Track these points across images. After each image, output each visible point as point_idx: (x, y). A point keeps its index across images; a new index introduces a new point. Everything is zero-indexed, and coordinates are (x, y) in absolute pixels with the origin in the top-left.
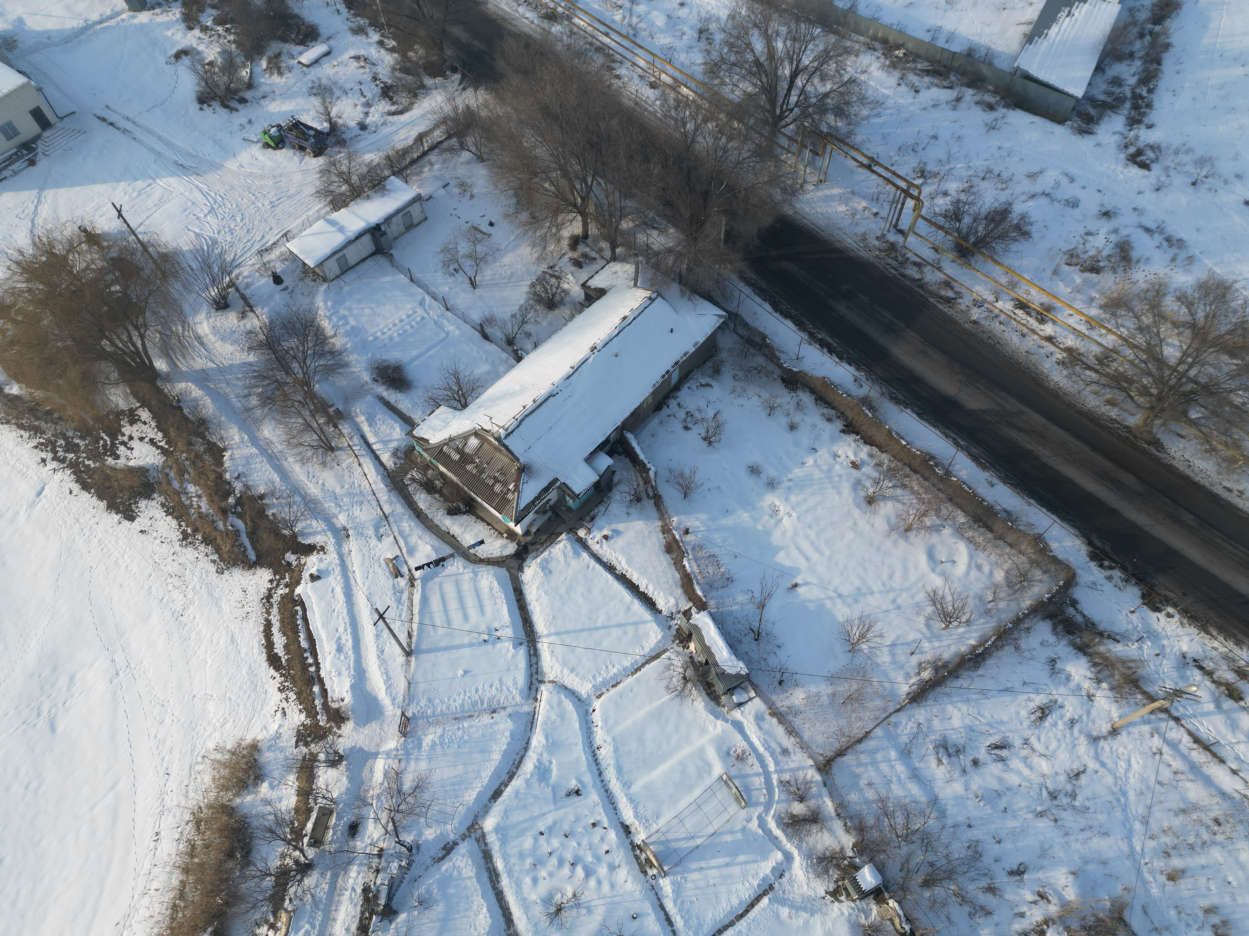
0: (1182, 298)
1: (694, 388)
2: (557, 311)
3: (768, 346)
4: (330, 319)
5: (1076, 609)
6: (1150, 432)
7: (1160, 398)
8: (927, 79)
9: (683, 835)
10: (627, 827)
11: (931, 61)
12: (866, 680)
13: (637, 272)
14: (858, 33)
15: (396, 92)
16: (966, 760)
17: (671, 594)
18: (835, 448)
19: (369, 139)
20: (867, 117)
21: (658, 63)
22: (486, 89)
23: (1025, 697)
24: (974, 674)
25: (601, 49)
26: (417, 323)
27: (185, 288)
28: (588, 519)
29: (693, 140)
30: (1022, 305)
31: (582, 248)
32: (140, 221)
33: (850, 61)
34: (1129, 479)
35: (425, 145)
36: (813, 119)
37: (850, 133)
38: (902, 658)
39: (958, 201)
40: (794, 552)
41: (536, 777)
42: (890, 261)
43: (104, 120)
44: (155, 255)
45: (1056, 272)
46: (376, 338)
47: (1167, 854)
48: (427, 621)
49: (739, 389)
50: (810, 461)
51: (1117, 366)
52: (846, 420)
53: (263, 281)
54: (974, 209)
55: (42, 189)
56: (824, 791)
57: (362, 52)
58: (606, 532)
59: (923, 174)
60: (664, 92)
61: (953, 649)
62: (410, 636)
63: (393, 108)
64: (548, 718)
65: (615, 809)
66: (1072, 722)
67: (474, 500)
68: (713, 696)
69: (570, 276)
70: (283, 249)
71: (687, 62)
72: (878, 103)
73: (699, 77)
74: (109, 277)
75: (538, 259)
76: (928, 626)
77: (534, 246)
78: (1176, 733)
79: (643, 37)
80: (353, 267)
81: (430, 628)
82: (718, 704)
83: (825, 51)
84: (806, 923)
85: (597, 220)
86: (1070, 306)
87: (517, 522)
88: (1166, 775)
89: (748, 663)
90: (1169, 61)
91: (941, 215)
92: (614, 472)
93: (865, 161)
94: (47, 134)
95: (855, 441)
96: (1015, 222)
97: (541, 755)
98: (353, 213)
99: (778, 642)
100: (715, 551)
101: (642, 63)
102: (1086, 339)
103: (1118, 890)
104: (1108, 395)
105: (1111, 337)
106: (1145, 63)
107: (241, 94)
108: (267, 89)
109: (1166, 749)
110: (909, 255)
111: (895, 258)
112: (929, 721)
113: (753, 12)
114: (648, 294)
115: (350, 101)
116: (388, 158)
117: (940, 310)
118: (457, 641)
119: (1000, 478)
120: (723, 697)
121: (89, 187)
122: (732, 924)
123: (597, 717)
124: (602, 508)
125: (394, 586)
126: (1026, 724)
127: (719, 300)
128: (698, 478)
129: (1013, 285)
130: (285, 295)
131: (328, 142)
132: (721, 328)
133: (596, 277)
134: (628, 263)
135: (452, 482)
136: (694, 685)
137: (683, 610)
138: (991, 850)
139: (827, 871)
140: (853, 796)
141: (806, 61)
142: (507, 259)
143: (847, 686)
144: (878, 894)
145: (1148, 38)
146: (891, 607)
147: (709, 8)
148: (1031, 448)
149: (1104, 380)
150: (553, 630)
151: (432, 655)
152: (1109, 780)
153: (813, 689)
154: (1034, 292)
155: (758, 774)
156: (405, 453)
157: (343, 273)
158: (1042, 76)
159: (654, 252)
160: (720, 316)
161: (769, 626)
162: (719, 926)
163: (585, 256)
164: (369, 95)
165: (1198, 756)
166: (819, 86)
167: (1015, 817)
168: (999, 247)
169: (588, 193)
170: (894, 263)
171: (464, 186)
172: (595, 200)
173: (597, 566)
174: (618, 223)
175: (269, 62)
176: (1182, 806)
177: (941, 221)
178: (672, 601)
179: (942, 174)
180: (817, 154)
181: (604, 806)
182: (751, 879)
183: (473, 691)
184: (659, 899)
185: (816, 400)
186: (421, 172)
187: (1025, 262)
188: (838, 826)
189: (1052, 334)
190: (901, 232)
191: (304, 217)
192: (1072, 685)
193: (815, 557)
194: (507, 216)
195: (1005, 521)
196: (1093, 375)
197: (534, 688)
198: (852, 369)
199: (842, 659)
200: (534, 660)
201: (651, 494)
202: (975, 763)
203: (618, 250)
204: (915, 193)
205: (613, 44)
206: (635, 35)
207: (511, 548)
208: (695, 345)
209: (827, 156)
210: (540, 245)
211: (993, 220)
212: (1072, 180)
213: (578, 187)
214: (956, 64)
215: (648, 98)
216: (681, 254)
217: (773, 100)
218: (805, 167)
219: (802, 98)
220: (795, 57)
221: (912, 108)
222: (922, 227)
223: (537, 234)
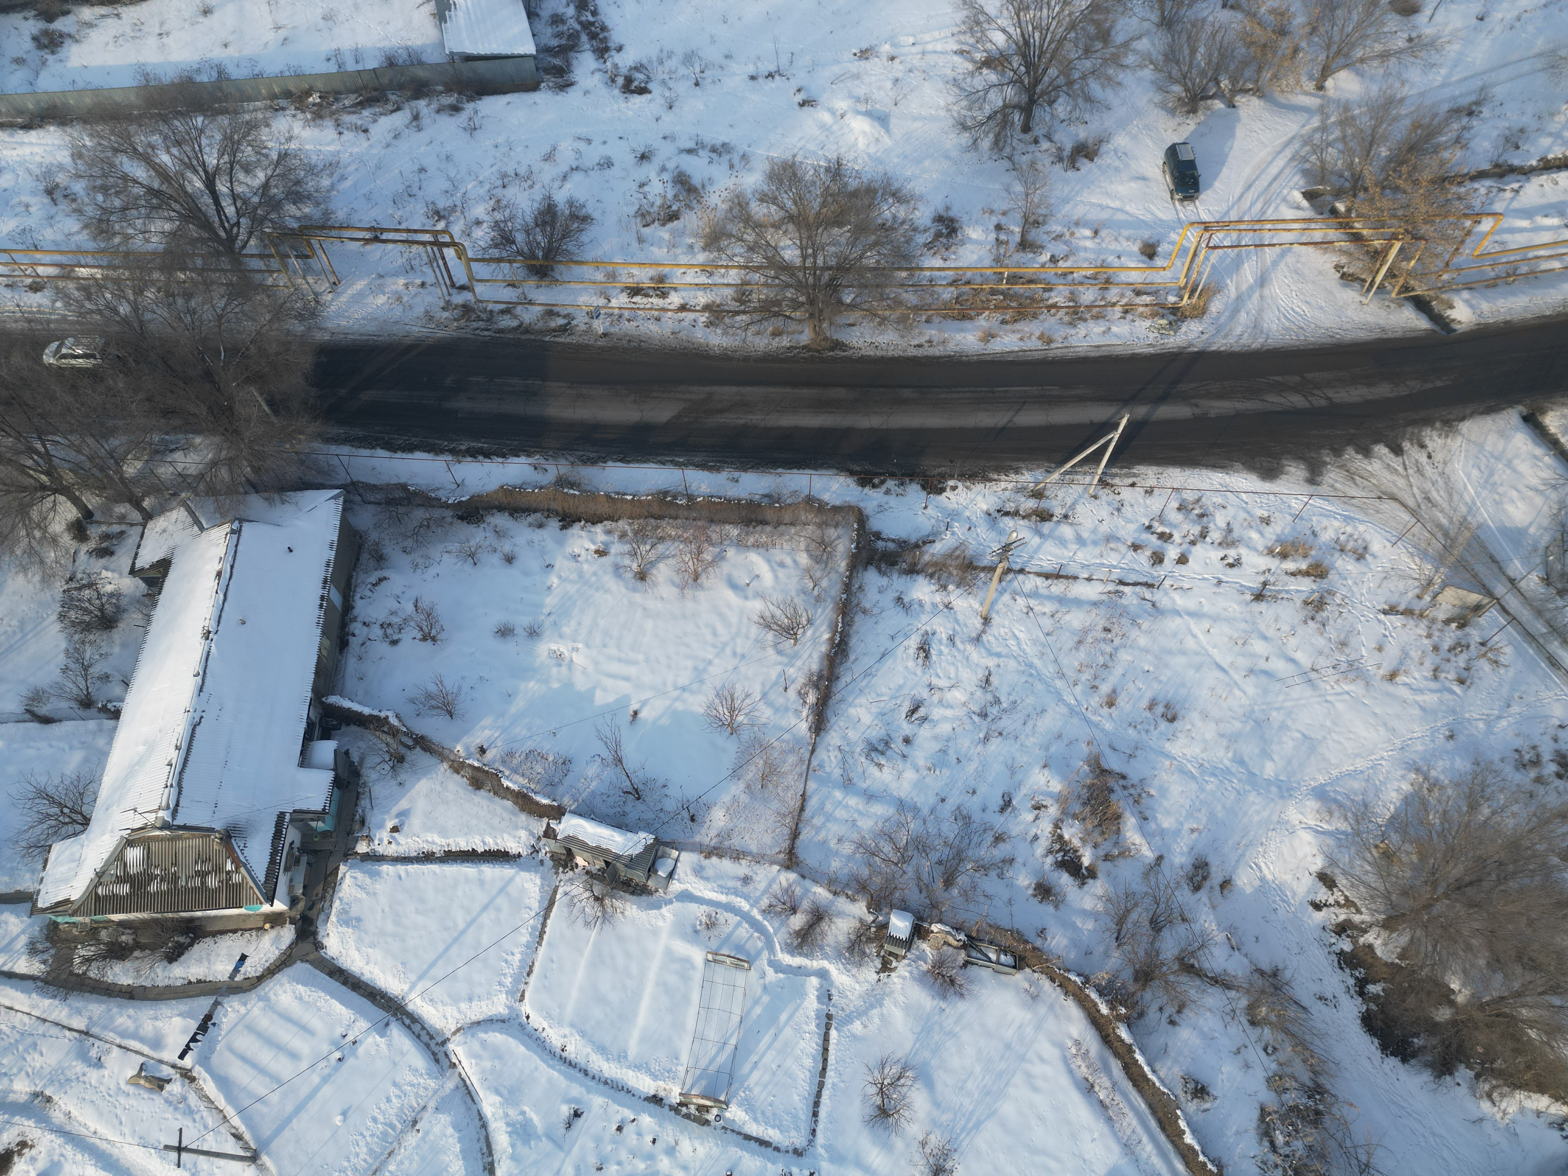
0: (763, 198)
1: (369, 594)
2: (121, 625)
3: (415, 494)
5: (883, 540)
6: (826, 339)
7: (811, 302)
8: (366, 113)
9: (714, 1050)
10: (655, 1096)
11: (357, 91)
12: (766, 748)
13: (192, 513)
14: (250, 99)
16: (898, 745)
17: (516, 827)
18: (569, 550)
20: (332, 187)
21: (19, 257)
23: (901, 648)
24: (849, 664)
28: (357, 826)
29: (142, 323)
30: (635, 291)
31: (94, 532)
33: (264, 134)
34: (839, 393)
36: (271, 221)
37: (327, 214)
38: (781, 700)
39: (496, 222)
40: (609, 683)
41: (519, 1143)
42: (475, 325)
45: (641, 240)
47: (1094, 687)
48: (246, 1103)
49: (420, 561)
50: (554, 580)
51: (759, 296)
52: (557, 514)
54: (518, 223)
56: (808, 883)
58: (390, 825)
59: (439, 215)
60: (56, 288)
61: (816, 656)
62: (238, 1137)
64: (483, 1072)
65: (629, 1091)
66: (951, 639)
67: (191, 920)
68: (638, 890)
69: (104, 574)
71: (59, 237)
72: (332, 166)
73: (91, 245)
75: (43, 581)
76: (779, 652)
77: (24, 569)
78: (1031, 583)
81: (258, 1106)
82: (650, 893)
83: (225, 138)
84: (882, 1017)
85: (87, 486)
86: (678, 265)
87: (271, 900)
88: (1047, 623)
89: (647, 827)
91: (490, 247)
92: (347, 753)
93: (368, 235)
95: (582, 528)
96: (567, 212)
97: (507, 1115)
99: (661, 782)
100: (529, 745)
102: (713, 288)
103: (1085, 749)
104: (769, 327)
105: (733, 272)
109: (1032, 602)
110: (490, 307)
111: (479, 319)
112: (845, 737)
113: (102, 137)
114: (226, 528)
117: (564, 344)
118: (304, 1091)
119: (737, 469)
120: (650, 883)
122: (821, 1085)
123: (537, 1021)
124: (364, 802)
125: (167, 1101)
126: (919, 672)
128: (450, 684)
129: (612, 276)
132: (347, 509)
133: (142, 552)
134: (172, 510)
135: (143, 922)
136: (612, 897)
137: (541, 833)
138: (973, 804)
139: (864, 953)
140: (834, 864)
141: (212, 161)
143: (753, 768)
144: (919, 932)
146: (736, 661)
147: (38, 159)
148: (742, 422)
149: (756, 317)
150: (413, 977)
151: (286, 1133)
152: (1012, 664)
153: (727, 798)
154: (635, 271)
155: (738, 925)
156: (48, 938)
158: (482, 50)
159: (195, 476)
160: (335, 498)
161: (640, 774)
162: (812, 1099)
163: (106, 537)
165: (1058, 588)
166: (249, 180)
167: (970, 760)
168: (571, 246)
169: (49, 462)
170: (481, 324)
172: (66, 465)
173: (410, 867)
174: (120, 472)
176: (1076, 639)
177: (495, 253)
178: (523, 834)
179: (459, 203)
180: (307, 257)
181: (615, 1101)
182: (806, 1028)
183: (370, 1124)
184: (739, 1133)
185: (511, 515)
187: (606, 247)
188: (842, 903)
189: (682, 301)
190: (463, 288)
192: (928, 607)
193: (632, 671)
195: (771, 506)
196: (744, 317)
197: (441, 1056)
198: (523, 459)
199: (730, 748)
200: (417, 1028)
201: (410, 742)
202: (907, 741)
203: (146, 504)
204: (447, 239)
207: (288, 934)
208: (331, 548)
209: (320, 252)
210: (32, 563)
211: (545, 223)
212: (589, 141)
213: (30, 463)
214: (385, 80)
215: (40, 306)
216: (231, 459)
217: (205, 224)
218: (304, 278)
219: (239, 204)
220: (195, 163)
221: (374, 151)
222: (481, 270)
223: (19, 552)
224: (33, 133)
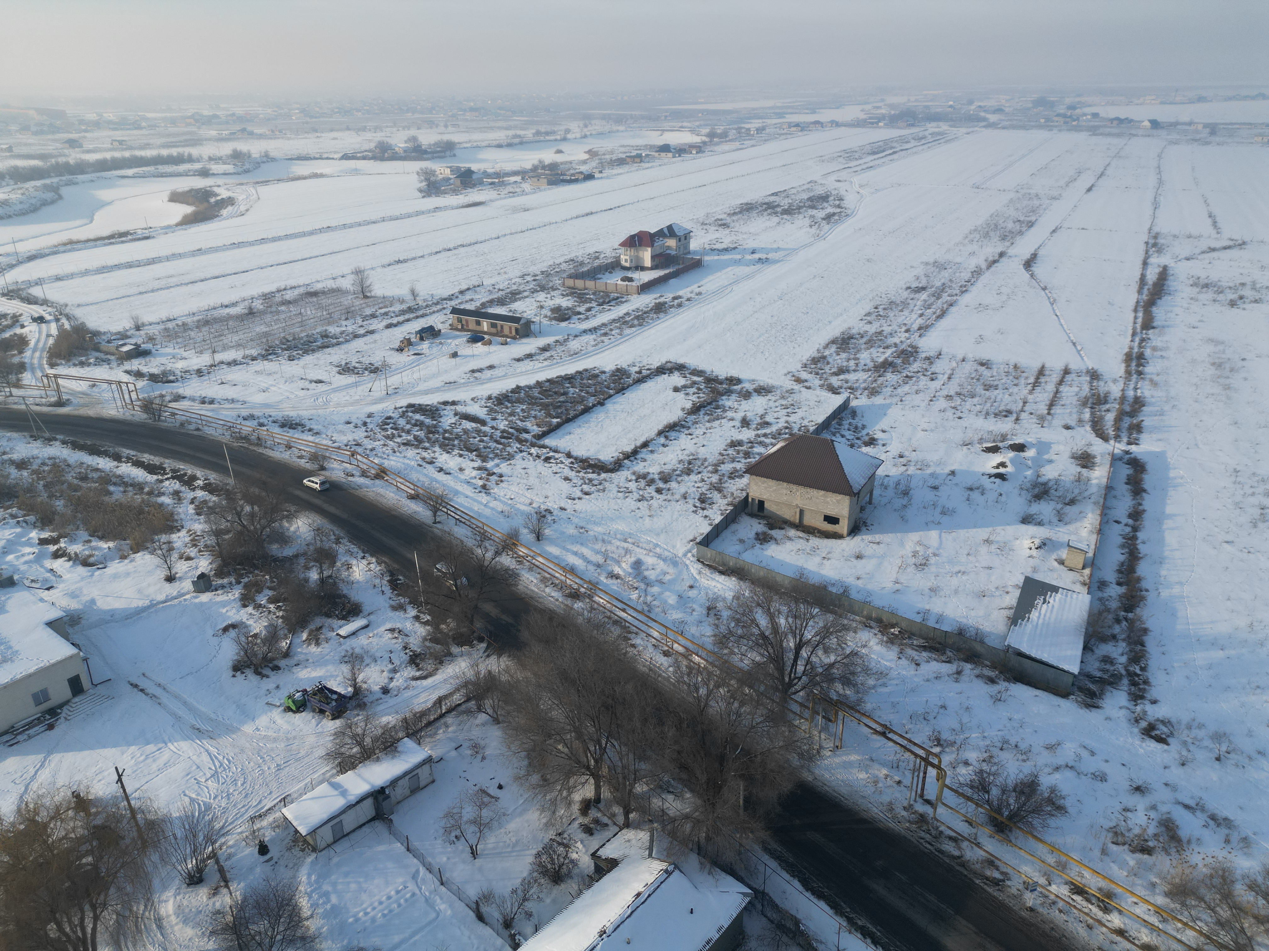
0: (1254, 887)
2: (563, 886)
3: (802, 933)
4: (310, 896)
8: (924, 654)
11: (926, 639)
13: (652, 841)
14: (854, 613)
15: (422, 660)
19: (390, 701)
20: (874, 687)
21: (670, 633)
22: (509, 656)
25: (618, 622)
26: (406, 900)
27: (162, 859)
29: (706, 705)
30: (1079, 890)
31: (594, 813)
32: (138, 786)
33: (850, 636)
35: (444, 707)
36: (822, 687)
37: (860, 701)
39: (981, 771)
42: (923, 834)
43: (136, 686)
44: (141, 822)
45: (1104, 852)
46: (357, 920)
53: (248, 851)
54: (999, 780)
55: (50, 753)
57: (399, 625)
59: (938, 742)
60: (677, 660)
63: (418, 674)
69: (579, 845)
70: (278, 815)
71: (697, 634)
72: (881, 675)
73: (710, 647)
74: (85, 847)
75: (546, 824)
77: (543, 810)
79: (657, 613)
80: (348, 834)
83: (825, 627)
85: (609, 782)
86: (1132, 893)
90: (1151, 643)
91: (967, 785)
93: (879, 729)
94: (76, 699)
96: (1046, 795)
98: (359, 776)
101: (656, 634)
102: (1162, 934)
105: (1191, 933)
106: (1129, 644)
107: (276, 662)
108: (301, 657)
110: (942, 828)
111: (928, 832)
113: (755, 595)
114: (664, 866)
115: (378, 668)
116: (405, 720)
117: (990, 894)
121: (98, 751)
127: (742, 874)
129: (1062, 866)
130: (268, 867)
131: (349, 705)
132: (747, 909)
133: (608, 845)
134: (642, 830)
141: (808, 635)
142: (512, 826)
145: (1125, 623)
147: (716, 590)
154: (1087, 874)
157: (335, 842)
158: (1034, 654)
159: (670, 818)
160: (745, 894)
163: (596, 821)
164: (397, 662)
166: (823, 657)
168: (1036, 822)
169: (602, 755)
170: (928, 837)
171: (476, 748)
172: (608, 762)
174: (632, 786)
175: (310, 635)
177: (969, 792)
179: (959, 742)
180: (830, 721)
186: (436, 734)
187: (1069, 840)
189: (1122, 926)
190: (928, 802)
191: (309, 780)
194: (517, 778)
203: (632, 816)
204: (936, 762)
205: (629, 618)
206: (649, 611)
208: (719, 931)
209: (840, 722)
210: (549, 809)
211: (1022, 792)
212: (1093, 754)
213: (592, 748)
214: (950, 641)
215: (662, 664)
216: (698, 821)
217: (781, 670)
218: (820, 733)
219: (808, 667)
220: (798, 632)
221: (916, 679)
222: (949, 797)
223: (547, 798)
224: (723, 577)
